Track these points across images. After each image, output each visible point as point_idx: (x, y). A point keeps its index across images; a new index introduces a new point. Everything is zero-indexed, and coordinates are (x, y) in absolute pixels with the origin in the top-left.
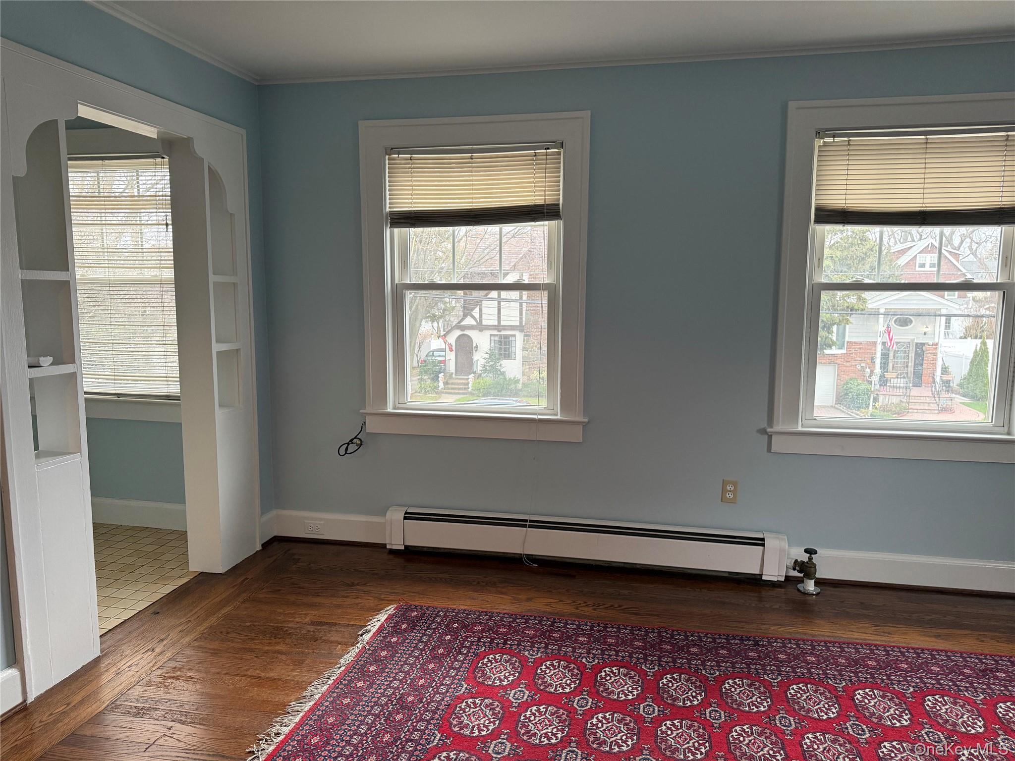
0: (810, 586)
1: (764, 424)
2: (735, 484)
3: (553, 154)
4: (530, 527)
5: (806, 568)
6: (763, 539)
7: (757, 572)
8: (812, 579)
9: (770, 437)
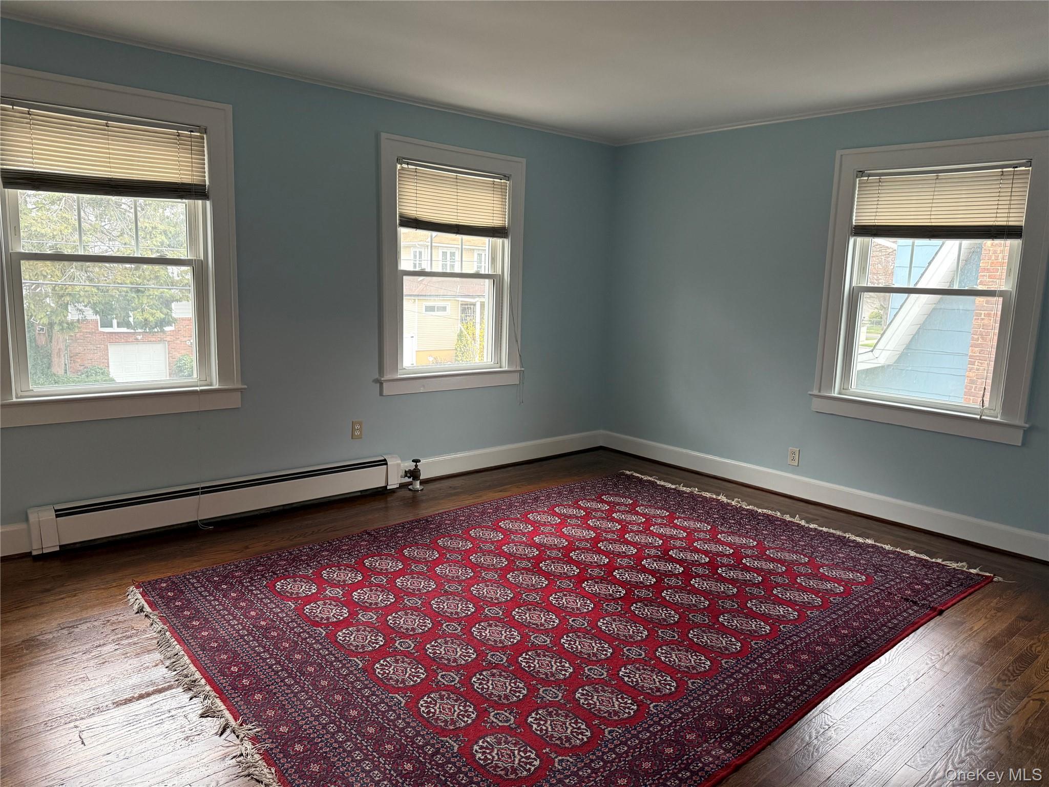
0: (417, 485)
1: (377, 376)
2: (360, 424)
3: (196, 137)
4: (203, 493)
5: (414, 474)
6: (385, 460)
7: (383, 484)
8: (417, 480)
9: (381, 384)
